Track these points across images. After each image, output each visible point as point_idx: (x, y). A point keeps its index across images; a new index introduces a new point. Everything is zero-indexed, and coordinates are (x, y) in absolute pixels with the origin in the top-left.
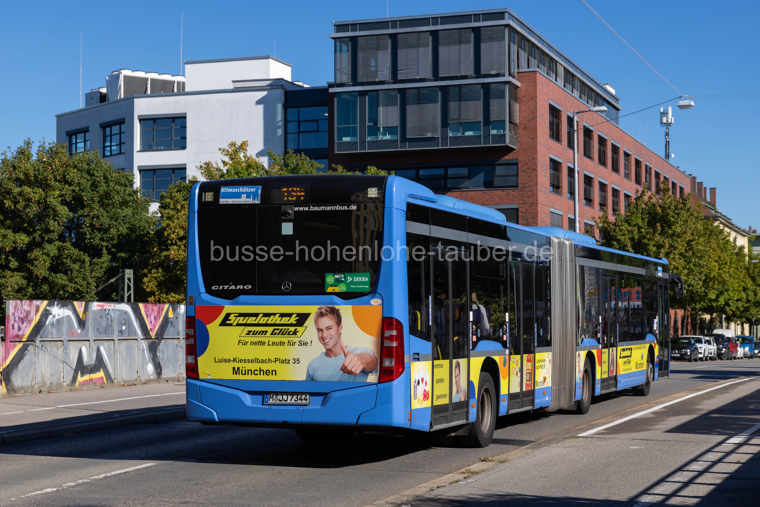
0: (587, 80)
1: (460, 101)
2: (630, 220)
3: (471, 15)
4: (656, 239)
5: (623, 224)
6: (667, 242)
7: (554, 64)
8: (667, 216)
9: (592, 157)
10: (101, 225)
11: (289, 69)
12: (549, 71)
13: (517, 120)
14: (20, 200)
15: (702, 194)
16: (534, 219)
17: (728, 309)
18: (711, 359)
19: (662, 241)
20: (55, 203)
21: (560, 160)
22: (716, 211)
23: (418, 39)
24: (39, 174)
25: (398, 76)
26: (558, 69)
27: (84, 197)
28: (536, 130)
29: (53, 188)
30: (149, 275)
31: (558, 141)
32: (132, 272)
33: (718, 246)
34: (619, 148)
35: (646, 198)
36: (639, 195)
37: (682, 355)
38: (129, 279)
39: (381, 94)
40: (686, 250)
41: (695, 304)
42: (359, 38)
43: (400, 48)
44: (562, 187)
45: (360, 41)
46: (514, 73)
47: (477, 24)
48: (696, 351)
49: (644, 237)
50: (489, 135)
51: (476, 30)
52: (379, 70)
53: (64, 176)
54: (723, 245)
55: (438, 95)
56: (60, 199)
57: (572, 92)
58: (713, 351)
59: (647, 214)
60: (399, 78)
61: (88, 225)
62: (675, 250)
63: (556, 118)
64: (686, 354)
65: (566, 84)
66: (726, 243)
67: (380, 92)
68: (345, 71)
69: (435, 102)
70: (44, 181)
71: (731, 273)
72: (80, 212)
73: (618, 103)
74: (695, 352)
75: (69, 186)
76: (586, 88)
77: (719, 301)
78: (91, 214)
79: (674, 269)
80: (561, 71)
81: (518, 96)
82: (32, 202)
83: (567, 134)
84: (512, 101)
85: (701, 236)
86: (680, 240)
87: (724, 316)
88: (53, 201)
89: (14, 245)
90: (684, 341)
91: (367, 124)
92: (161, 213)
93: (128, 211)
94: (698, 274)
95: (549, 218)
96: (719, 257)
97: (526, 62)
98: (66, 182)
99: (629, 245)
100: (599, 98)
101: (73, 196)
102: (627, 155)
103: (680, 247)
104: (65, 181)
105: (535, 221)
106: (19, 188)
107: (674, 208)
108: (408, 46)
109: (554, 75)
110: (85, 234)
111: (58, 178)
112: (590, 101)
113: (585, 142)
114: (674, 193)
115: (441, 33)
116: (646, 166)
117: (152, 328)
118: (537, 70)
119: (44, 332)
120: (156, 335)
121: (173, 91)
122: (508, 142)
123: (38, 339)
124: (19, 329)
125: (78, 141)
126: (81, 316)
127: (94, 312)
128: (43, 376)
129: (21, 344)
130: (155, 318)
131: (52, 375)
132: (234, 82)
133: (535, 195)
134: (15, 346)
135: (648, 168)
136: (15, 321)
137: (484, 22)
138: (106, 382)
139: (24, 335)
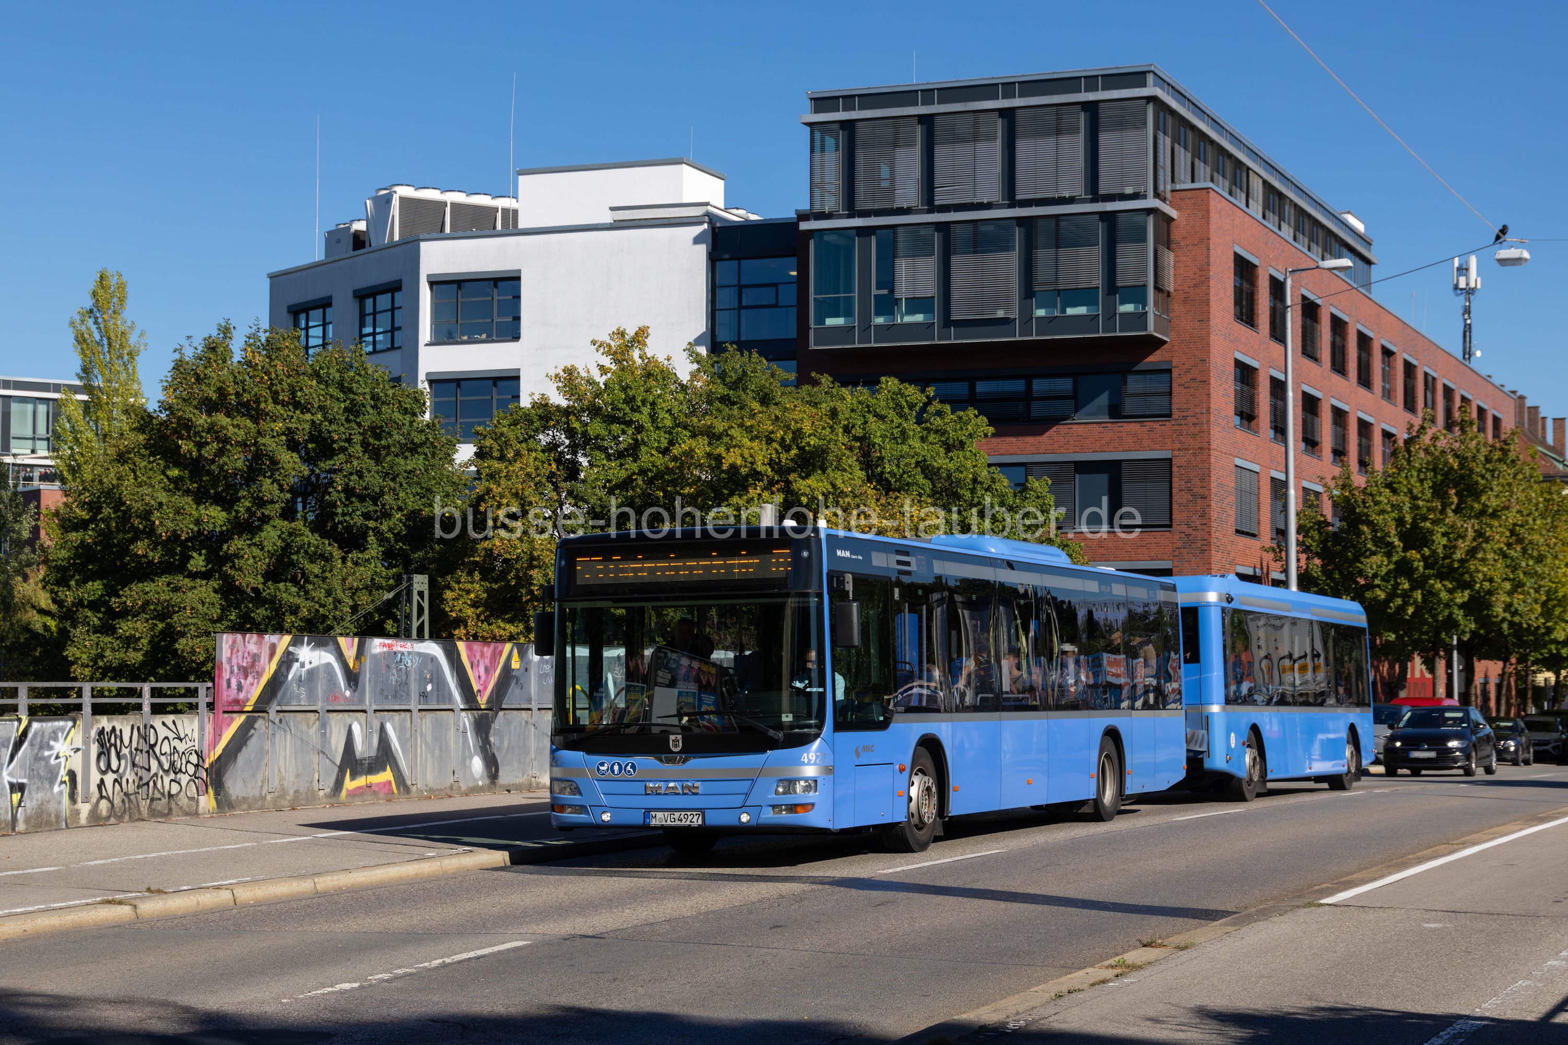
0: (1310, 205)
1: (1057, 247)
2: (1395, 483)
3: (1080, 78)
4: (1447, 521)
5: (1382, 490)
6: (1470, 527)
7: (1244, 175)
8: (1470, 476)
9: (1319, 357)
10: (366, 489)
11: (721, 184)
12: (1234, 187)
13: (1170, 285)
14: (209, 440)
15: (1536, 430)
16: (1202, 480)
19: (1459, 525)
20: (274, 446)
21: (1254, 364)
22: (1565, 465)
23: (976, 125)
24: (244, 391)
25: (936, 198)
26: (1251, 183)
27: (334, 434)
28: (1208, 305)
29: (271, 417)
30: (456, 586)
31: (1252, 326)
32: (427, 580)
34: (1371, 339)
35: (1426, 439)
36: (1414, 434)
38: (421, 594)
39: (901, 234)
40: (1509, 545)
42: (859, 124)
43: (940, 144)
44: (1258, 417)
45: (861, 129)
46: (1164, 191)
47: (1091, 96)
50: (1115, 314)
51: (1091, 108)
52: (897, 187)
53: (293, 394)
55: (1014, 235)
56: (285, 437)
57: (1280, 229)
59: (1430, 471)
60: (937, 203)
61: (340, 488)
62: (1487, 542)
63: (1247, 281)
65: (1267, 212)
67: (900, 230)
68: (832, 189)
69: (1007, 248)
70: (254, 403)
72: (325, 463)
73: (1369, 251)
75: (303, 413)
76: (1306, 219)
78: (347, 467)
79: (1485, 580)
80: (1257, 186)
81: (1173, 237)
82: (231, 445)
83: (1268, 313)
84: (1160, 248)
85: (1538, 515)
86: (1496, 523)
88: (271, 442)
89: (196, 528)
91: (874, 291)
92: (476, 465)
93: (415, 463)
94: (1532, 590)
95: (1233, 478)
97: (1189, 169)
98: (297, 405)
99: (1393, 532)
100: (1333, 240)
101: (310, 433)
102: (1387, 353)
103: (1497, 537)
104: (294, 403)
105: (1205, 484)
106: (205, 418)
107: (1483, 459)
108: (955, 139)
109: (1244, 196)
110: (334, 505)
111: (281, 398)
112: (1314, 247)
113: (1303, 327)
114: (1482, 429)
115: (1020, 114)
116: (1426, 374)
117: (481, 688)
118: (1211, 185)
119: (284, 694)
120: (488, 702)
121: (494, 228)
122: (1152, 329)
123: (274, 707)
124: (240, 688)
125: (311, 324)
126: (351, 665)
127: (375, 656)
128: (282, 779)
129: (243, 717)
130: (487, 670)
131: (297, 776)
132: (612, 209)
133: (1203, 433)
134: (232, 720)
135: (1430, 379)
136: (232, 672)
137: (1106, 92)
138: (395, 791)
139: (248, 700)
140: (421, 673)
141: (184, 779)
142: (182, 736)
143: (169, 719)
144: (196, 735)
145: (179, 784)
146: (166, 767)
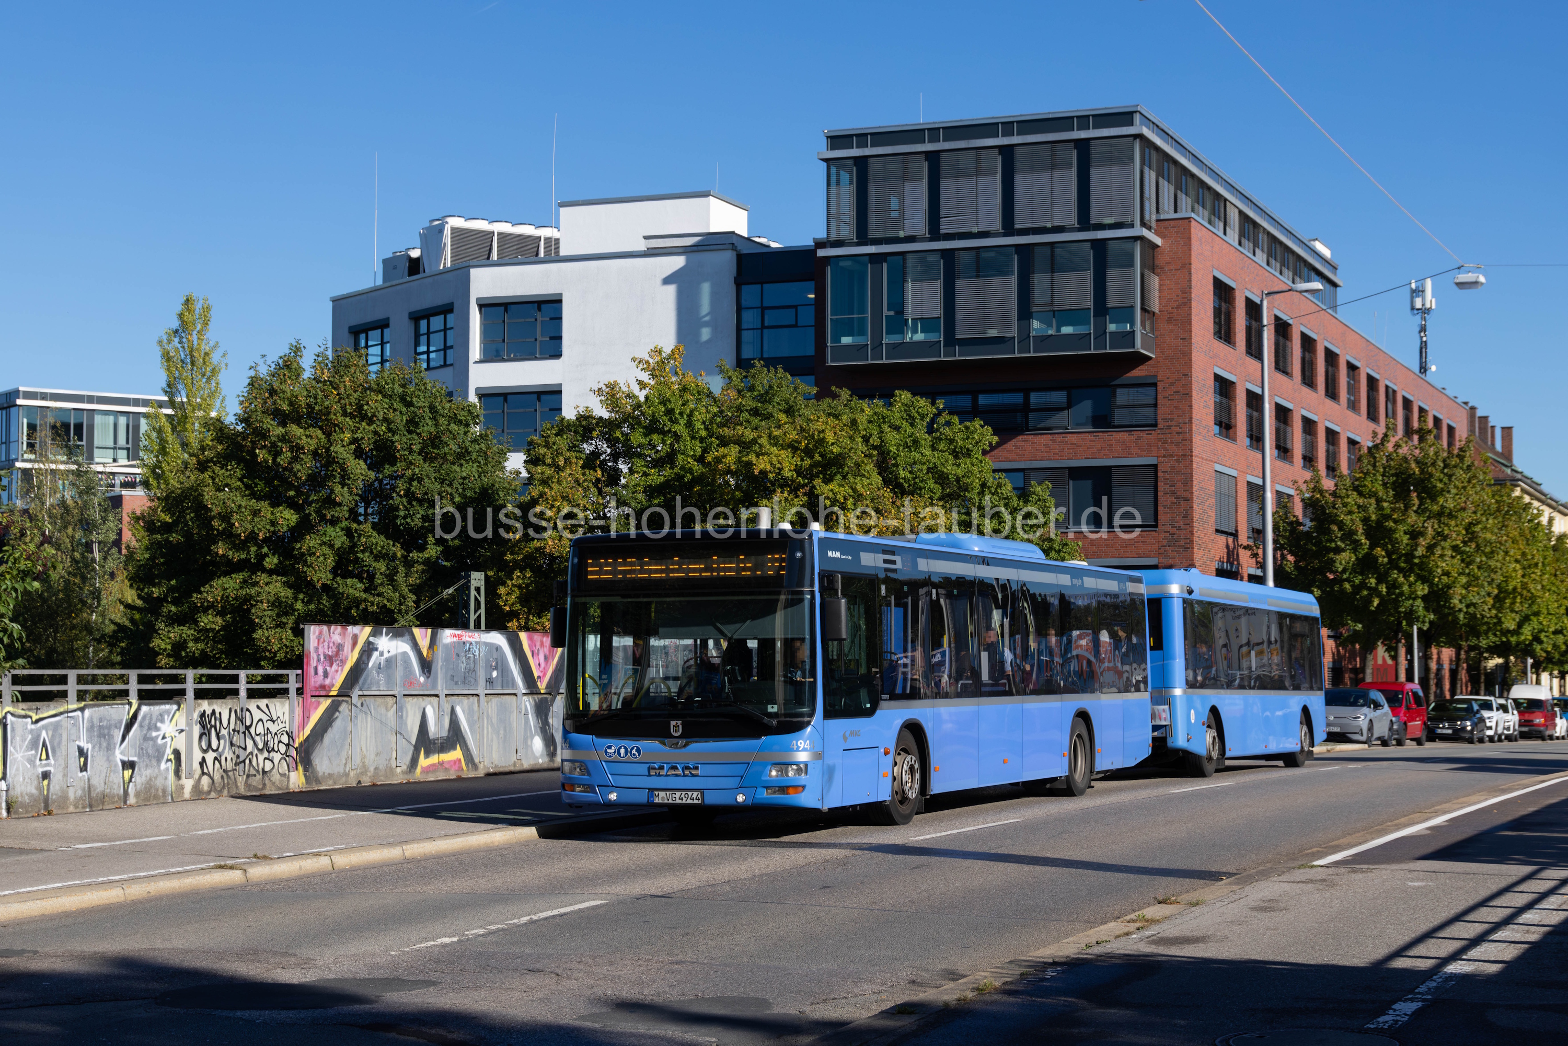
0: (1281, 232)
1: (1053, 272)
2: (1362, 486)
3: (1072, 118)
4: (1409, 520)
5: (1350, 493)
6: (1430, 528)
7: (1222, 205)
8: (1429, 479)
9: (1290, 371)
10: (426, 493)
11: (745, 214)
12: (1213, 217)
13: (1155, 306)
14: (284, 450)
15: (1487, 438)
16: (1185, 484)
17: (1538, 648)
18: (1509, 738)
19: (1421, 525)
20: (345, 455)
21: (1232, 378)
22: (1513, 470)
23: (978, 160)
24: (316, 404)
25: (941, 227)
26: (1228, 213)
27: (396, 444)
28: (1190, 324)
29: (341, 429)
30: (509, 582)
31: (1229, 343)
32: (483, 577)
33: (1522, 534)
34: (1338, 355)
35: (1390, 447)
36: (1378, 441)
37: (1456, 731)
38: (478, 590)
39: (910, 260)
40: (1465, 543)
41: (1478, 638)
42: (871, 160)
43: (945, 178)
44: (1235, 426)
45: (873, 165)
46: (1150, 221)
47: (1083, 135)
48: (1482, 724)
49: (1388, 517)
50: (1105, 333)
51: (1082, 145)
52: (906, 217)
53: (360, 407)
54: (1530, 532)
55: (1013, 260)
56: (353, 447)
57: (1254, 254)
58: (1511, 724)
59: (1393, 475)
60: (942, 232)
61: (402, 493)
62: (1445, 540)
63: (1225, 302)
64: (1464, 729)
65: (1243, 240)
66: (1535, 529)
67: (909, 256)
68: (846, 218)
69: (1006, 273)
70: (324, 415)
71: (1545, 583)
72: (388, 470)
73: (1335, 274)
74: (1480, 726)
75: (369, 425)
76: (1278, 246)
77: (1522, 634)
78: (409, 473)
79: (1443, 575)
80: (1233, 216)
81: (1156, 262)
82: (304, 453)
83: (1244, 331)
84: (1146, 272)
85: (1490, 515)
86: (1453, 523)
87: (1530, 661)
88: (342, 452)
89: (272, 529)
90: (1459, 706)
91: (886, 312)
92: (529, 472)
93: (468, 470)
94: (1486, 584)
95: (1213, 482)
96: (1524, 554)
97: (1172, 201)
98: (363, 417)
99: (1361, 531)
100: (1302, 265)
101: (375, 443)
102: (1352, 368)
103: (1454, 536)
104: (360, 414)
105: (1187, 488)
106: (280, 429)
107: (1442, 465)
108: (960, 174)
109: (1221, 225)
110: (397, 509)
111: (349, 411)
112: (1285, 271)
113: (1277, 345)
114: (1438, 437)
115: (1018, 150)
116: (1387, 387)
117: (541, 675)
118: (1193, 215)
119: (365, 680)
120: (547, 687)
121: (537, 254)
122: (1139, 346)
123: (356, 692)
124: (326, 675)
125: (370, 343)
126: (425, 654)
127: (446, 646)
128: (363, 757)
129: (328, 701)
130: (546, 658)
131: (377, 754)
132: (646, 238)
133: (1187, 441)
134: (319, 704)
135: (1390, 391)
136: (319, 660)
137: (1096, 131)
138: (465, 768)
139: (333, 685)
140: (487, 661)
141: (277, 757)
142: (275, 718)
143: (263, 703)
144: (287, 718)
145: (272, 761)
146: (260, 746)
